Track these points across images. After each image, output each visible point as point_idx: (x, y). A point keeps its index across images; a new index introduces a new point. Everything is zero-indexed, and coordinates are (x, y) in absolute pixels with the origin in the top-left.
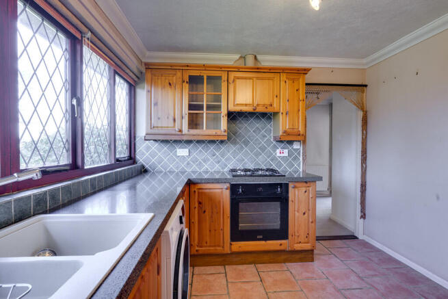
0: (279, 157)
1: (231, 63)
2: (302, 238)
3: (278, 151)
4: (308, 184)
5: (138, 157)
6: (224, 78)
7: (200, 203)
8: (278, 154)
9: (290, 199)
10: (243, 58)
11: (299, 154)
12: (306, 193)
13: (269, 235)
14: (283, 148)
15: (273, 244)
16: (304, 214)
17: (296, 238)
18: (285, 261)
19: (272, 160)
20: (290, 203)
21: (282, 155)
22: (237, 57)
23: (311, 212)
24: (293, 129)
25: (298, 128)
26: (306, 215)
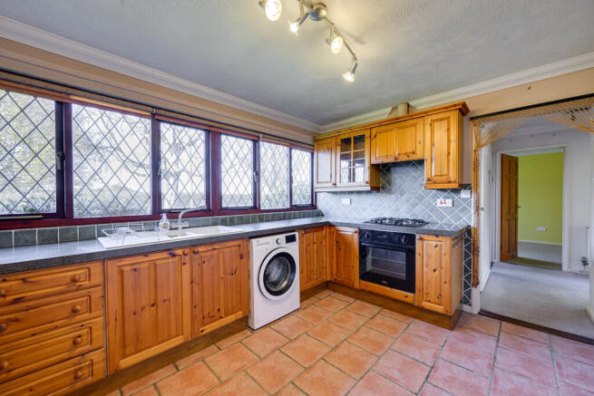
0: (441, 208)
1: (385, 117)
2: (433, 297)
3: (438, 201)
4: (440, 238)
5: (318, 205)
6: (367, 135)
7: (337, 242)
8: (439, 205)
9: (417, 251)
10: (395, 109)
11: (469, 205)
12: (438, 248)
13: (394, 283)
14: (445, 198)
15: (399, 294)
16: (435, 271)
17: (425, 295)
18: (415, 317)
19: (431, 211)
20: (417, 256)
21: (443, 205)
22: (389, 109)
23: (443, 271)
24: (441, 176)
25: (448, 174)
26: (437, 271)
